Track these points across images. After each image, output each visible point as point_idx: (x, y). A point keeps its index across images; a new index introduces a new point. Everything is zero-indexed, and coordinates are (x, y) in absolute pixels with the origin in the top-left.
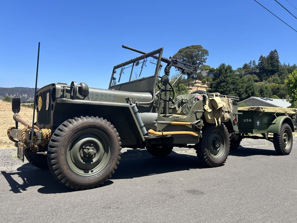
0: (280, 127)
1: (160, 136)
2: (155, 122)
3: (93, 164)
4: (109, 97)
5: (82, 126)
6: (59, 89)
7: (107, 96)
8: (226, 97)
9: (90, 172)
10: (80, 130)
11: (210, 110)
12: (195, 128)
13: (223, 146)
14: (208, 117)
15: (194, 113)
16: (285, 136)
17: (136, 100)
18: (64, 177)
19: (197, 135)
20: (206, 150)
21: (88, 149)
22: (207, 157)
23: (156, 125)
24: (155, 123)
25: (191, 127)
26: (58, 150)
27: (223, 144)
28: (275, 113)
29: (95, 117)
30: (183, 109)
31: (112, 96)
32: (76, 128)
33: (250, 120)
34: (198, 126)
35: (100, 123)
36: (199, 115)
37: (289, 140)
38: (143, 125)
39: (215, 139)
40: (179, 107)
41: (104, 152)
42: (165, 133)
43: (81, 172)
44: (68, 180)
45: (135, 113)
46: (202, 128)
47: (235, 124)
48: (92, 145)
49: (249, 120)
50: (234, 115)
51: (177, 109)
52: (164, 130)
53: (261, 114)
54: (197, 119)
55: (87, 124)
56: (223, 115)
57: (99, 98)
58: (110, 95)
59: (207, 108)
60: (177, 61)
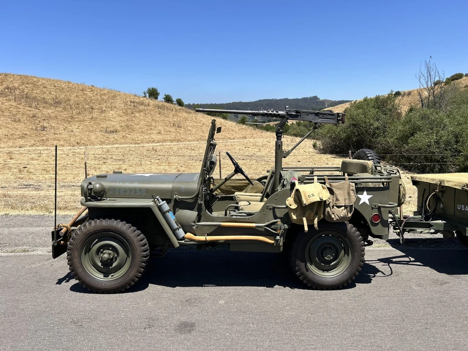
2: (193, 224)
4: (139, 192)
5: (94, 230)
7: (137, 191)
9: (110, 277)
10: (93, 234)
11: (294, 206)
13: (348, 260)
14: (292, 216)
15: (270, 209)
17: (176, 193)
22: (302, 274)
24: (194, 226)
27: (348, 255)
29: (110, 219)
31: (143, 191)
32: (88, 232)
34: (271, 229)
35: (116, 227)
38: (176, 226)
41: (126, 256)
42: (210, 238)
43: (100, 277)
45: (164, 214)
46: (279, 232)
47: (374, 225)
48: (111, 248)
49: (465, 208)
50: (372, 208)
54: (276, 218)
55: (100, 228)
56: (328, 212)
57: (127, 194)
58: (141, 190)
59: (290, 202)
60: (299, 113)
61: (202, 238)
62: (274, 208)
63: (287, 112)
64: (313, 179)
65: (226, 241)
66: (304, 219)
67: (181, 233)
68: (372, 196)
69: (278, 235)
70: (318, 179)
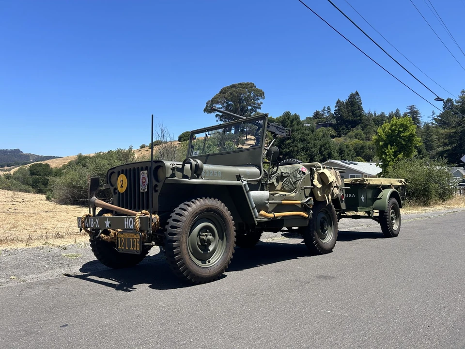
0: (387, 204)
1: (271, 217)
2: (267, 202)
3: (210, 253)
4: (217, 174)
5: (200, 209)
6: (168, 168)
7: (215, 173)
8: (333, 169)
9: (207, 263)
10: (198, 214)
11: (319, 186)
12: (304, 208)
13: (331, 229)
14: (318, 194)
15: (303, 190)
16: (393, 213)
18: (186, 268)
19: (307, 216)
20: (315, 233)
21: (206, 235)
22: (317, 242)
23: (268, 205)
24: (267, 203)
25: (300, 206)
26: (180, 238)
27: (331, 226)
28: (380, 185)
30: (284, 184)
31: (219, 172)
32: (195, 212)
33: (354, 195)
34: (308, 205)
35: (217, 206)
36: (308, 192)
37: (396, 218)
38: (254, 205)
39: (322, 220)
40: (278, 182)
41: (219, 239)
42: (276, 214)
43: (199, 263)
44: (190, 272)
45: (247, 192)
46: (312, 207)
47: (342, 202)
48: (208, 230)
49: (352, 195)
50: (341, 190)
51: (276, 184)
52: (275, 211)
53: (366, 188)
54: (306, 197)
55: (205, 207)
56: (332, 191)
57: (206, 175)
59: (316, 182)
61: (271, 215)
62: (305, 188)
65: (283, 217)
69: (311, 210)
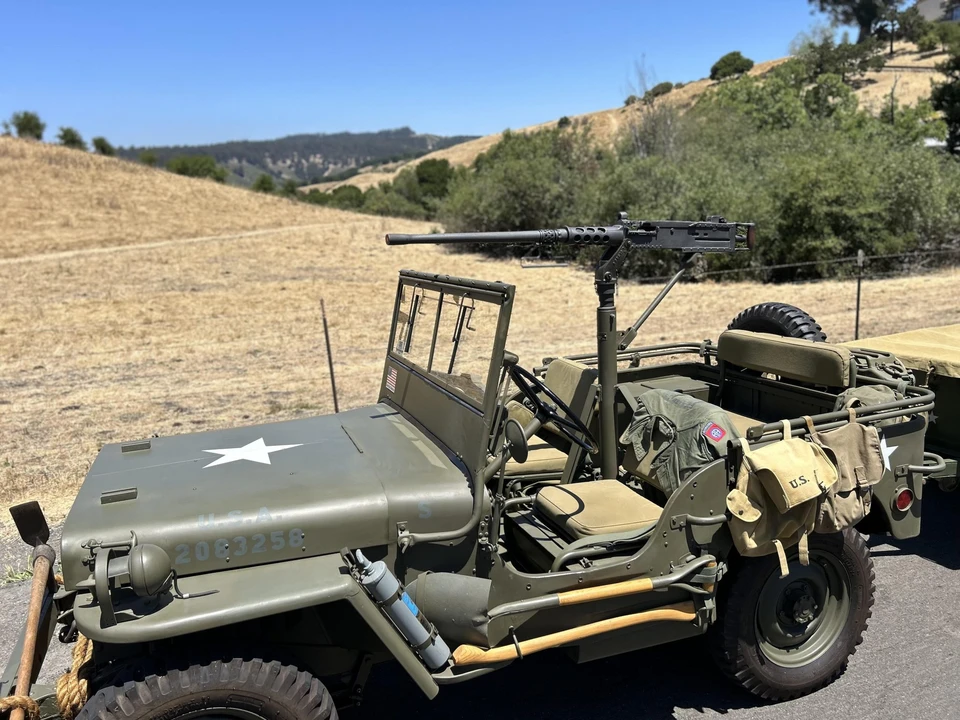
2: (480, 619)
4: (282, 540)
7: (273, 540)
8: (853, 417)
11: (752, 515)
13: (839, 608)
14: (743, 542)
15: (680, 528)
17: (402, 524)
19: (693, 616)
23: (485, 628)
24: (482, 623)
27: (840, 598)
29: (206, 662)
30: (657, 463)
31: (296, 534)
34: (692, 584)
35: (230, 687)
36: (703, 536)
38: (423, 634)
40: (645, 446)
42: (528, 646)
45: (384, 605)
46: (711, 589)
47: (900, 516)
50: (897, 477)
51: (639, 451)
54: (697, 551)
55: (172, 704)
56: (826, 513)
57: (237, 553)
58: (286, 532)
59: (740, 503)
60: (653, 228)
61: (507, 652)
62: (689, 524)
63: (626, 230)
64: (782, 430)
66: (778, 544)
67: (440, 649)
68: (895, 448)
69: (707, 597)
70: (793, 427)
